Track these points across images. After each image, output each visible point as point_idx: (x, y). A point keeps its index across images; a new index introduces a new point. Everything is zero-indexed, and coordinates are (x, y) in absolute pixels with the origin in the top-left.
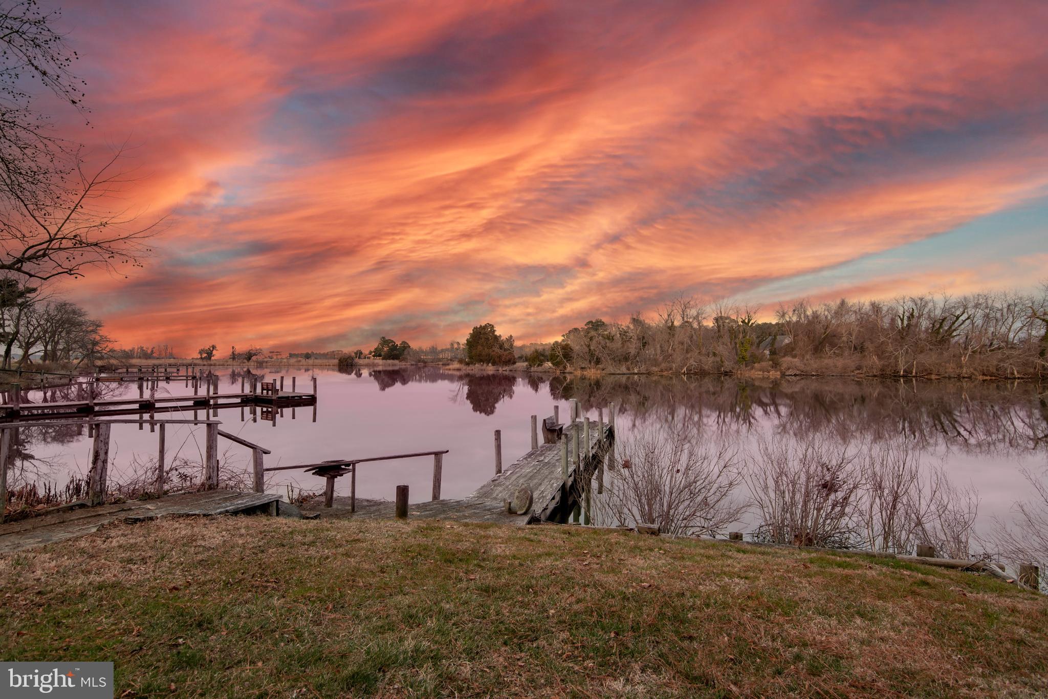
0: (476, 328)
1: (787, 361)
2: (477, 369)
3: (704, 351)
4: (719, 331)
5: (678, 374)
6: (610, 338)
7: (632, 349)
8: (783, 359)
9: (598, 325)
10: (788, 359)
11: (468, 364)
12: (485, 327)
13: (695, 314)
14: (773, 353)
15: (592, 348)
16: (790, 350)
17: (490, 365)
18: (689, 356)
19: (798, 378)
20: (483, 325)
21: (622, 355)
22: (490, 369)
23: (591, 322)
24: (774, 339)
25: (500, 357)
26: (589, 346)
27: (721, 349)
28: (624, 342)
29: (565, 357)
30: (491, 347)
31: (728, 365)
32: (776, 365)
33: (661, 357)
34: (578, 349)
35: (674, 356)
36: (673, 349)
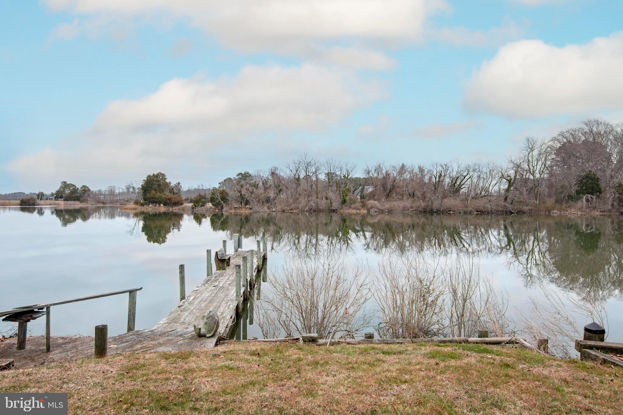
0: (149, 176)
1: (371, 202)
2: (150, 209)
3: (320, 196)
4: (329, 182)
5: (303, 211)
6: (256, 186)
7: (272, 194)
8: (369, 202)
9: (246, 176)
10: (372, 201)
11: (142, 205)
12: (157, 176)
13: (314, 170)
14: (362, 197)
15: (243, 193)
16: (372, 196)
17: (162, 205)
18: (310, 199)
19: (377, 213)
20: (156, 173)
21: (264, 198)
22: (162, 209)
23: (241, 174)
24: (363, 189)
25: (170, 199)
26: (240, 192)
27: (331, 195)
28: (266, 189)
29: (222, 200)
30: (162, 191)
31: (335, 205)
32: (364, 205)
33: (292, 200)
34: (232, 194)
35: (300, 199)
36: (300, 195)
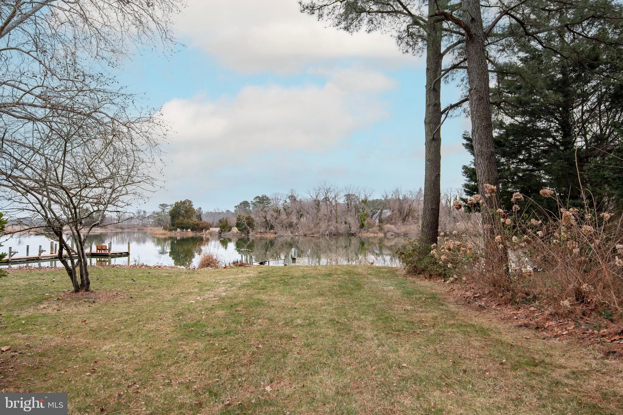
0: (177, 203)
1: (388, 226)
2: (178, 234)
3: (339, 220)
4: (348, 207)
5: (323, 235)
6: (278, 211)
7: (294, 220)
8: (386, 226)
9: (264, 200)
11: (171, 230)
12: (184, 203)
13: (334, 196)
14: (381, 221)
15: (268, 219)
16: (390, 220)
17: (189, 230)
18: (330, 224)
19: (393, 236)
20: (183, 200)
21: (287, 224)
22: (190, 233)
23: (259, 197)
24: (381, 213)
25: (197, 225)
26: (265, 218)
27: (350, 219)
28: (288, 214)
29: (248, 225)
30: (189, 217)
31: (354, 229)
32: (381, 229)
33: (313, 225)
34: (258, 220)
35: (321, 224)
36: (320, 220)
